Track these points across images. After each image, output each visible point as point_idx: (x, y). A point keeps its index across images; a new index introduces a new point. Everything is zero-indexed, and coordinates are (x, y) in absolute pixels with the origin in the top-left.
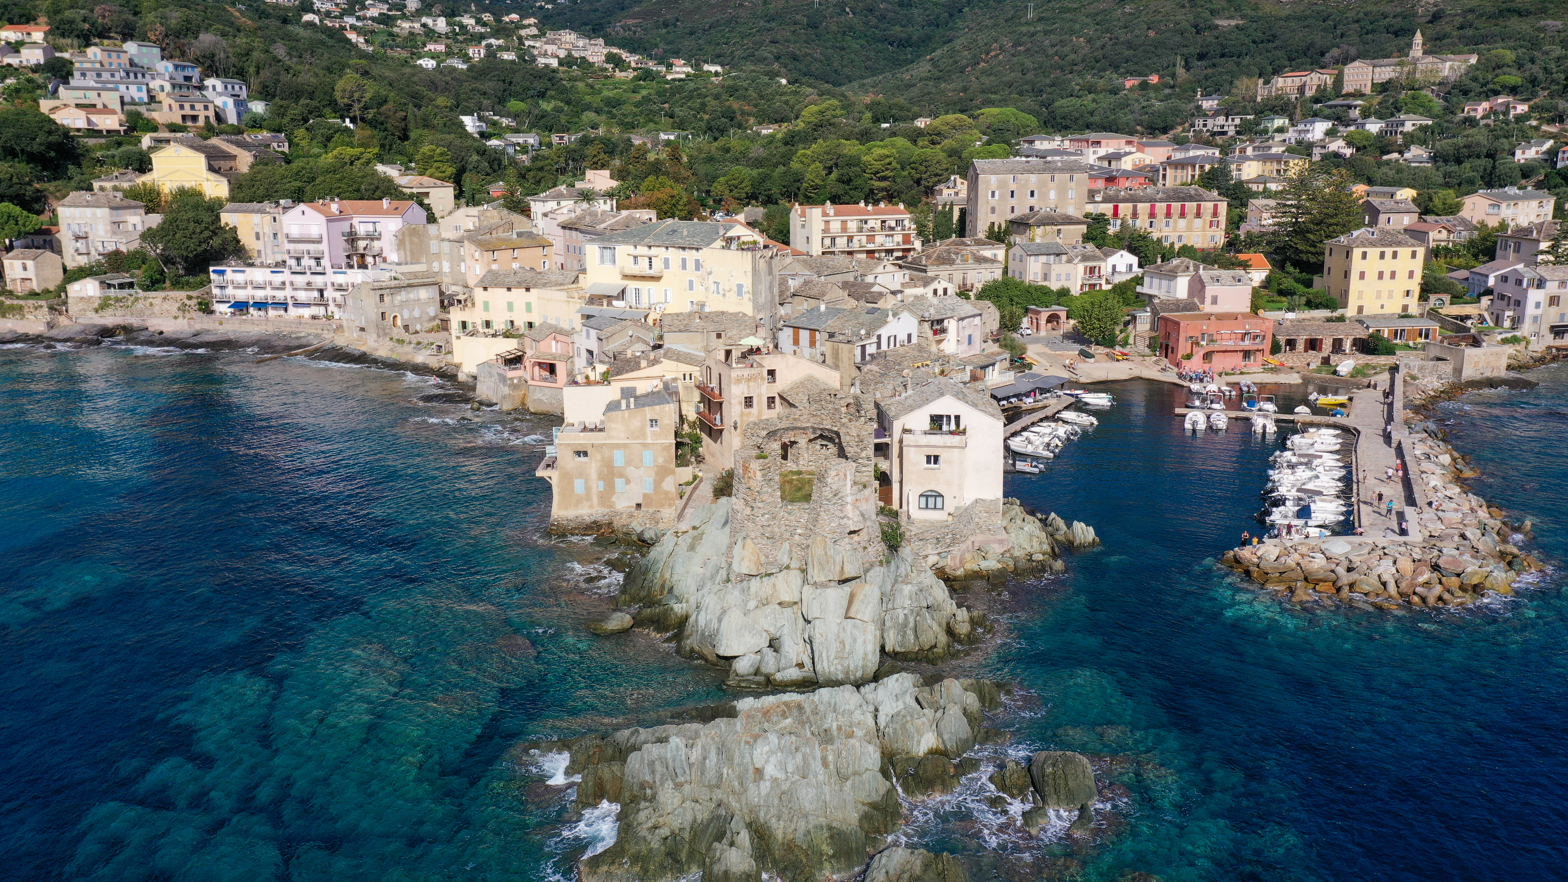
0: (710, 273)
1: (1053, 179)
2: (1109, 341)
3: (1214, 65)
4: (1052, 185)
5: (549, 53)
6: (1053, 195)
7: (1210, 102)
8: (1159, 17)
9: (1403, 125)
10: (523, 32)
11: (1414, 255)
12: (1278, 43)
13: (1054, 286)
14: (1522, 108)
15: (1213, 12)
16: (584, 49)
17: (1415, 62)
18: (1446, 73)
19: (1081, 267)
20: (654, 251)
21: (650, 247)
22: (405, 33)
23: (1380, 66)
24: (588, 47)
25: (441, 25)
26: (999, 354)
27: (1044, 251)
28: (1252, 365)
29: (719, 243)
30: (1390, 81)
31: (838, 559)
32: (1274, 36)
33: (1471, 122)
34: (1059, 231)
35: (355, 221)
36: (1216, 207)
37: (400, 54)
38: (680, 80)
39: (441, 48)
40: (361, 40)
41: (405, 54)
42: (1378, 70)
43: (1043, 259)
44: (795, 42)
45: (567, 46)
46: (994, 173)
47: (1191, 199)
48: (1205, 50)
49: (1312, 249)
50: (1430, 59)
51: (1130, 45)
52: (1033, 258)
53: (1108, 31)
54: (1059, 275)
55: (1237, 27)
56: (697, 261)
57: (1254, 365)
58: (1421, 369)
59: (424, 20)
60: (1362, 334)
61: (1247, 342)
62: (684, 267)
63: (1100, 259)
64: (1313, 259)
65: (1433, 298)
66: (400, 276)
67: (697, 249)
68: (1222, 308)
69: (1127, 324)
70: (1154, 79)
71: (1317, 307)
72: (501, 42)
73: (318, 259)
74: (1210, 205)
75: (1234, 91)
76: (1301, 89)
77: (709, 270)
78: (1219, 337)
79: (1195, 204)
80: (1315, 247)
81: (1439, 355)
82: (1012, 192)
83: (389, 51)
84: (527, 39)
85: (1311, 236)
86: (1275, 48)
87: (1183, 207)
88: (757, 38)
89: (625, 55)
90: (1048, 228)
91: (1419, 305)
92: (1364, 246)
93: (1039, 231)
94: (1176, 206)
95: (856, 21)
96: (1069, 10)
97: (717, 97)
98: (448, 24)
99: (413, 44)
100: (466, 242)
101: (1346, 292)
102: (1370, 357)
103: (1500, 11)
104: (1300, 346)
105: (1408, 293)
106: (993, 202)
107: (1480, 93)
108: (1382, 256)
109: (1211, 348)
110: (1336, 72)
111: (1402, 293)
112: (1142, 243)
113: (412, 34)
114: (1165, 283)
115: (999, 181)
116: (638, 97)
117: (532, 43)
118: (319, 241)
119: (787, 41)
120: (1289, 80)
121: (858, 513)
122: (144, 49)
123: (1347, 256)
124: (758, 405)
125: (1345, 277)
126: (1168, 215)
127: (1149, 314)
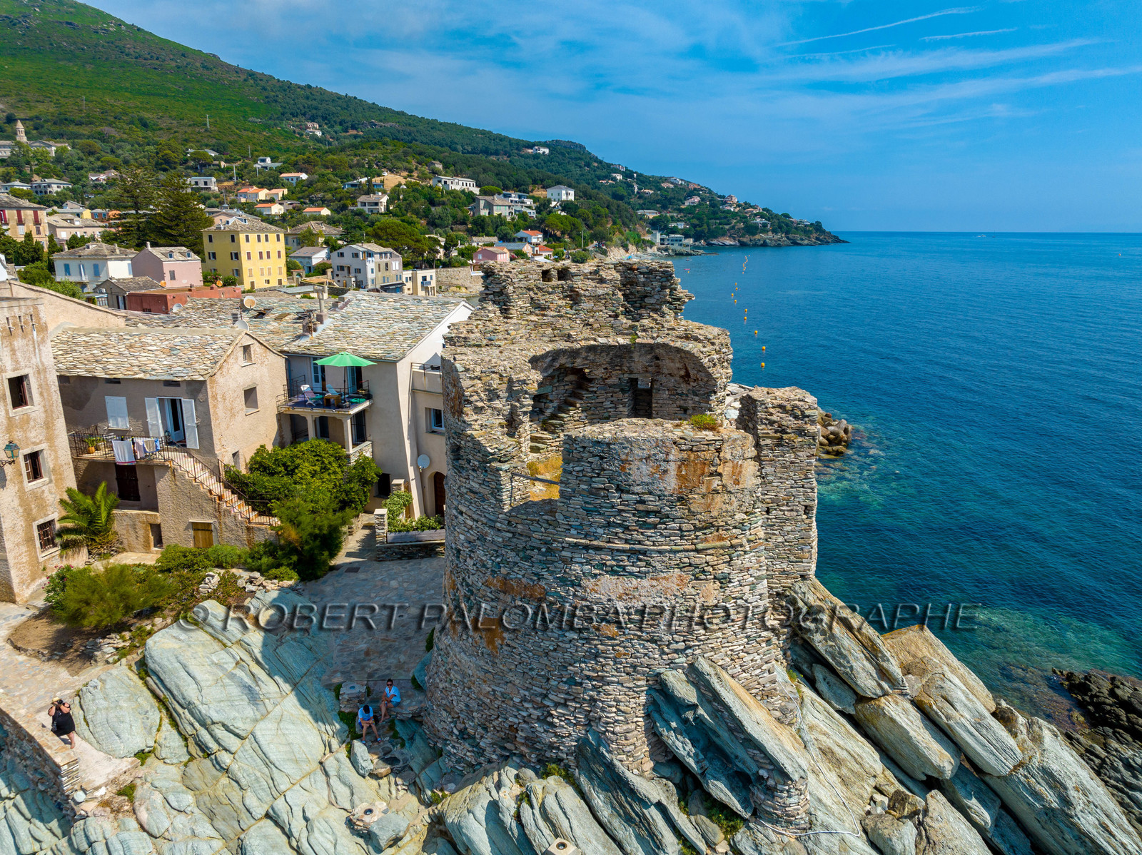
11: (278, 240)
33: (101, 186)
36: (36, 213)
47: (9, 205)
65: (295, 273)
68: (181, 282)
74: (30, 212)
79: (15, 210)
91: (288, 279)
92: (246, 231)
101: (240, 271)
105: (280, 270)
107: (93, 169)
108: (259, 240)
111: (276, 271)
123: (233, 240)
124: (41, 394)
125: (236, 258)
127: (106, 295)
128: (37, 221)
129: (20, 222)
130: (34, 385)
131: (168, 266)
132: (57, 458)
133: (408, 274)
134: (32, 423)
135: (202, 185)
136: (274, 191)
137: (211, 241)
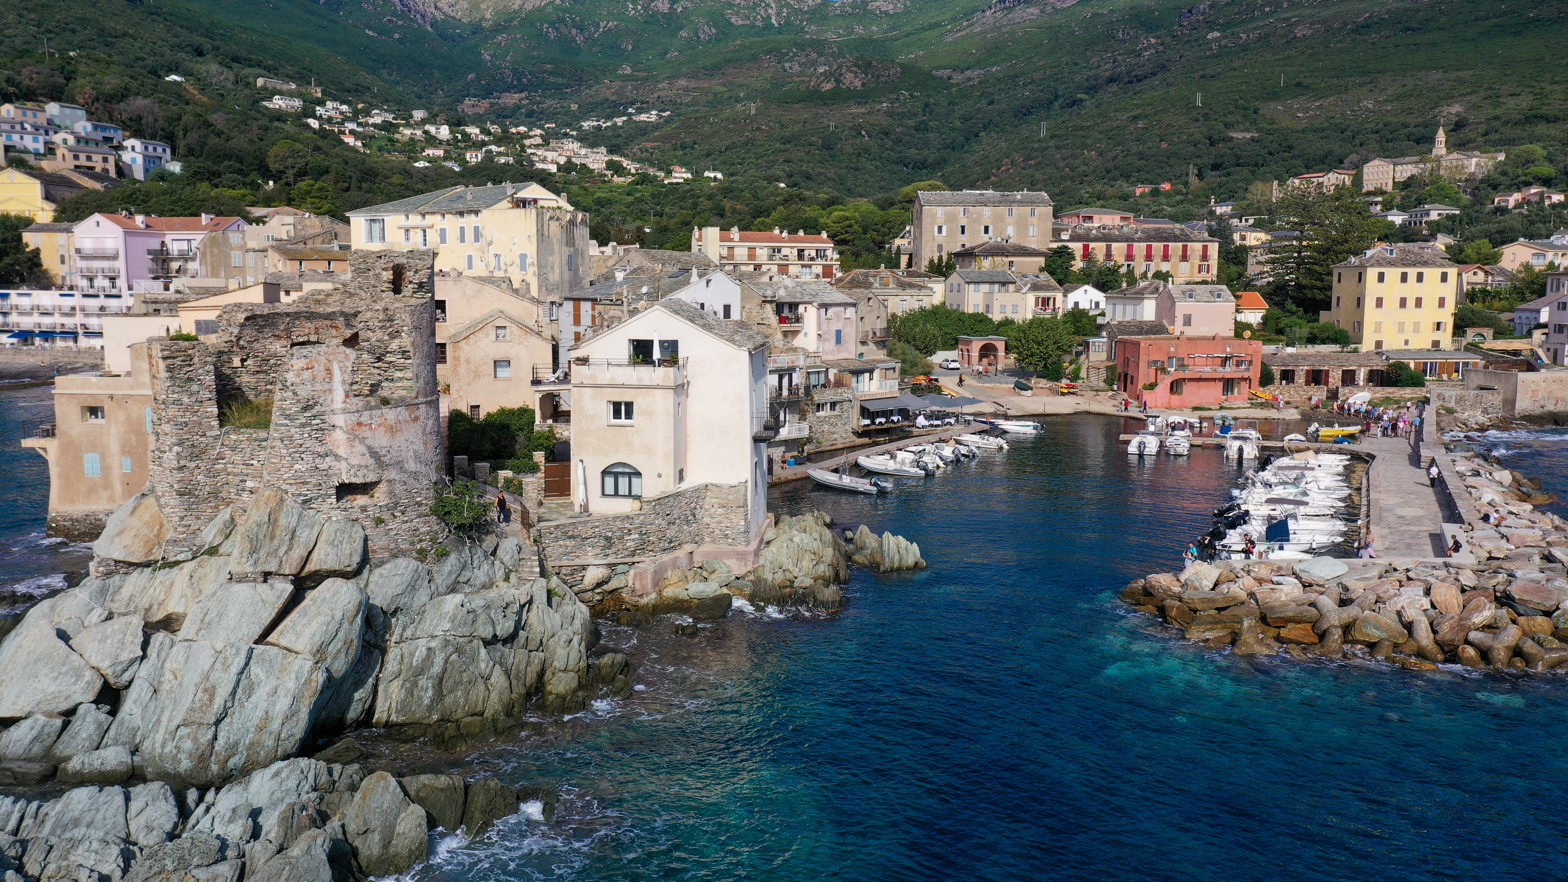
0: (490, 243)
1: (1010, 213)
2: (1053, 373)
3: (1229, 174)
4: (1009, 219)
5: (549, 159)
6: (1010, 230)
7: (1224, 209)
8: (1172, 130)
9: (1428, 215)
10: (527, 142)
11: (1444, 278)
12: (1295, 152)
13: (996, 316)
14: (1557, 198)
15: (1226, 125)
16: (586, 156)
17: (1438, 159)
18: (1473, 169)
19: (1031, 298)
20: (430, 219)
21: (423, 215)
22: (406, 139)
23: (1402, 164)
24: (589, 155)
25: (444, 132)
26: (883, 361)
27: (986, 279)
28: (1236, 399)
29: (505, 204)
30: (1412, 177)
31: (305, 536)
32: (1291, 147)
33: (1502, 210)
34: (1011, 263)
35: (168, 239)
36: (1205, 248)
37: (397, 158)
38: (678, 184)
39: (440, 153)
40: (359, 144)
41: (402, 158)
42: (1399, 168)
43: (985, 288)
44: (809, 162)
45: (568, 154)
46: (940, 204)
47: (1176, 239)
48: (1219, 161)
49: (1318, 284)
50: (1455, 155)
51: (1141, 156)
52: (972, 286)
53: (1119, 144)
54: (1003, 307)
55: (1253, 139)
56: (476, 229)
57: (1239, 398)
58: (1460, 400)
59: (427, 127)
60: (1380, 365)
61: (1228, 369)
62: (462, 240)
63: (1057, 291)
64: (1319, 296)
65: (1471, 333)
66: (187, 291)
67: (476, 213)
68: (1197, 330)
69: (1079, 354)
70: (1166, 186)
71: (1323, 342)
72: (502, 149)
73: (112, 279)
74: (1198, 246)
75: (1249, 196)
77: (489, 239)
78: (1191, 362)
79: (1180, 244)
80: (1322, 280)
81: (1482, 383)
82: (963, 228)
83: (386, 155)
84: (530, 147)
85: (1317, 268)
86: (1292, 157)
87: (1166, 248)
88: (771, 158)
89: (625, 163)
90: (998, 259)
91: (1453, 341)
92: (1381, 265)
93: (987, 261)
94: (1158, 247)
95: (871, 143)
96: (1082, 128)
97: (710, 197)
98: (451, 132)
99: (412, 148)
100: (270, 250)
101: (1360, 324)
102: (1391, 390)
103: (1526, 118)
104: (1300, 378)
105: (1438, 326)
106: (940, 238)
107: (1511, 186)
108: (1404, 278)
109: (1181, 375)
110: (1354, 172)
111: (1431, 326)
112: (1110, 278)
113: (412, 139)
114: (1130, 308)
115: (946, 214)
116: (631, 198)
117: (533, 151)
118: (115, 257)
119: (801, 160)
121: (362, 449)
122: (67, 111)
123: (1360, 281)
125: (1358, 305)
126: (1149, 257)
127: (1105, 340)
128: (1205, 257)
129: (1184, 258)
131: (1182, 308)
137: (1339, 281)
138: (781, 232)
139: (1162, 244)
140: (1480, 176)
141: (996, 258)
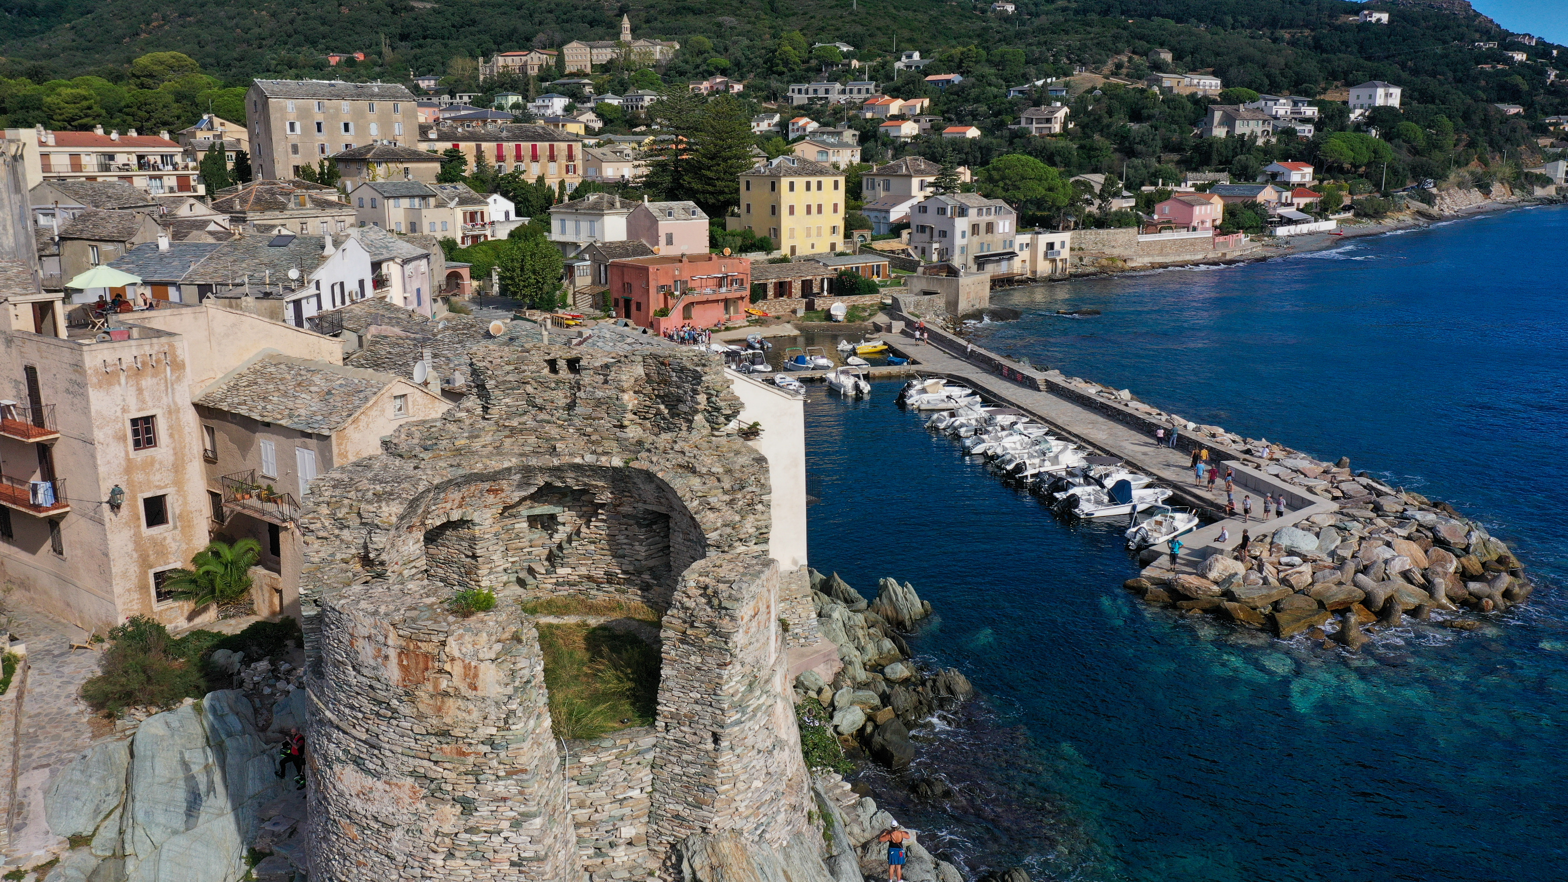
1: (371, 109)
2: (543, 302)
3: (421, 46)
4: (371, 116)
6: (374, 130)
9: (641, 99)
11: (836, 186)
14: (738, 88)
18: (658, 56)
19: (459, 212)
23: (597, 47)
27: (404, 192)
28: (736, 318)
30: (611, 62)
33: (701, 98)
34: (407, 169)
36: (570, 148)
42: (594, 51)
43: (405, 203)
46: (289, 96)
47: (542, 138)
49: (710, 188)
51: (323, 21)
52: (391, 201)
54: (432, 224)
55: (434, 10)
57: (738, 317)
61: (725, 289)
63: (480, 202)
65: (856, 234)
68: (682, 248)
69: (562, 278)
70: (359, 56)
74: (563, 146)
75: (450, 70)
76: (523, 68)
78: (692, 284)
79: (547, 144)
80: (713, 185)
81: (927, 289)
82: (319, 124)
85: (708, 173)
87: (534, 147)
90: (392, 166)
91: (845, 242)
93: (381, 170)
94: (526, 146)
101: (777, 230)
105: (834, 229)
106: (293, 137)
107: (697, 74)
109: (691, 299)
110: (556, 52)
111: (829, 229)
114: (584, 225)
115: (298, 109)
120: (509, 59)
124: (171, 436)
125: (773, 213)
126: (519, 157)
127: (589, 263)
128: (570, 157)
129: (552, 158)
130: (162, 428)
131: (665, 226)
132: (185, 503)
133: (1026, 238)
134: (157, 466)
135: (821, 94)
136: (912, 102)
137: (748, 188)
138: (107, 133)
139: (530, 144)
140: (664, 63)
141: (390, 165)
